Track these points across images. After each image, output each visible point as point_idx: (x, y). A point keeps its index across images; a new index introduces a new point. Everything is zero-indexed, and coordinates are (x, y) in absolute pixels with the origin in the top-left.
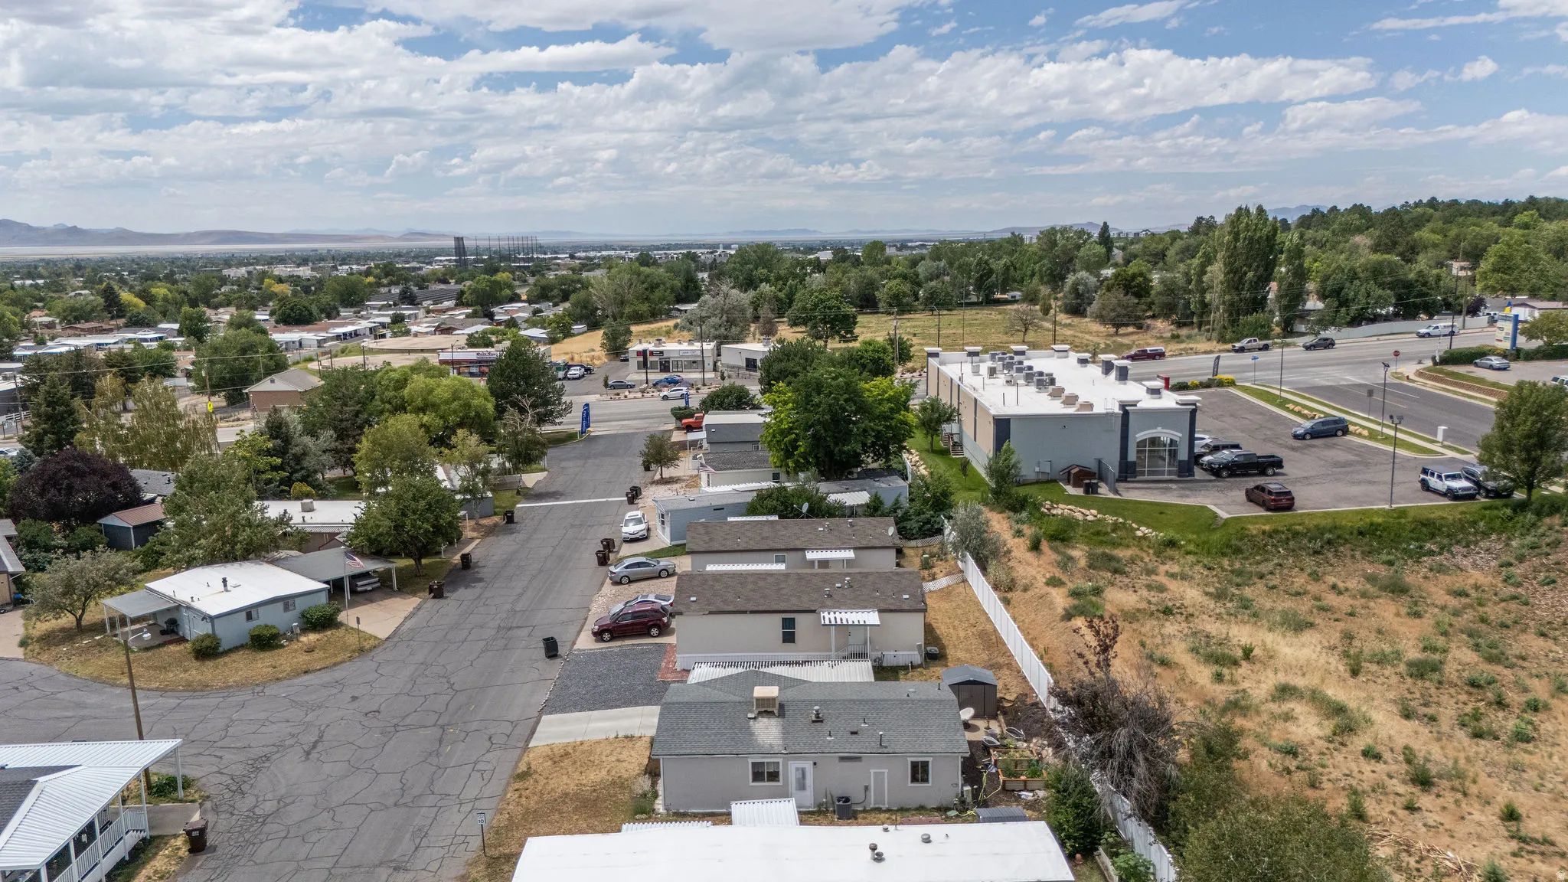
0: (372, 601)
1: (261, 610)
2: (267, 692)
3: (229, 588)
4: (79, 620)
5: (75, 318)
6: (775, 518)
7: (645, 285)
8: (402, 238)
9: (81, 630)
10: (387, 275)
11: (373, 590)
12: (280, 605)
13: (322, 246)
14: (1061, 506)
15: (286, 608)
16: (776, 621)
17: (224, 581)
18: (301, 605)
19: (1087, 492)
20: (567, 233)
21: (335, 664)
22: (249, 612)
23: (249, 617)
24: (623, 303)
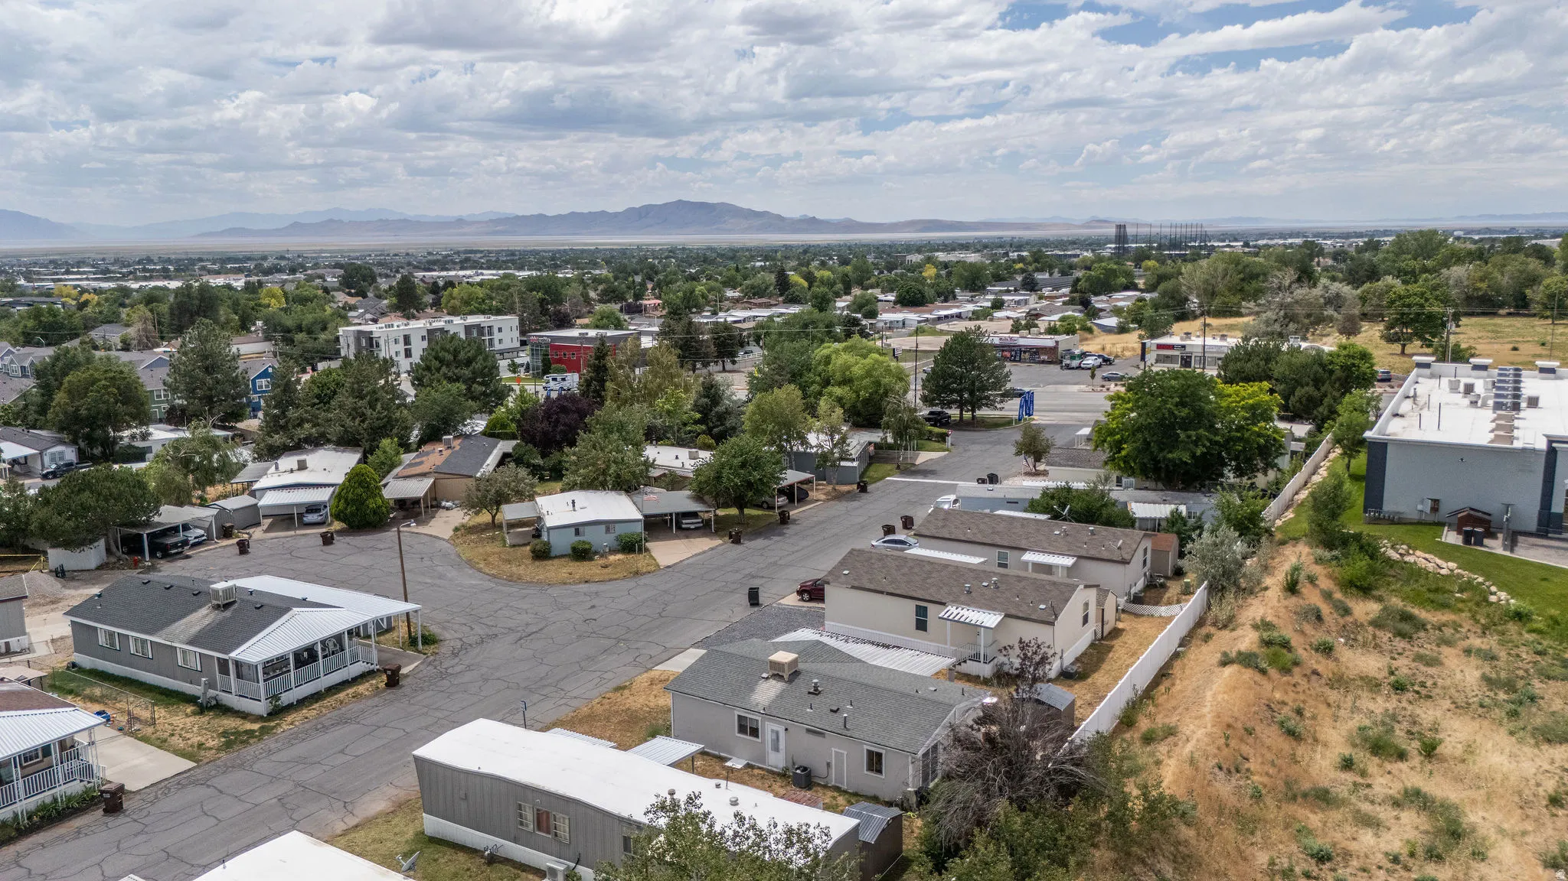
0: (687, 537)
1: (587, 529)
2: (549, 591)
3: (576, 508)
4: (494, 517)
5: (755, 294)
6: (1043, 517)
7: (1242, 276)
8: (1087, 225)
9: (494, 525)
10: (1036, 261)
11: (696, 529)
12: (603, 527)
13: (1007, 234)
14: (1418, 553)
15: (608, 530)
16: (910, 606)
17: (573, 502)
18: (620, 530)
19: (1467, 541)
20: (1256, 220)
21: (610, 580)
22: (577, 528)
23: (577, 533)
24: (1213, 294)
